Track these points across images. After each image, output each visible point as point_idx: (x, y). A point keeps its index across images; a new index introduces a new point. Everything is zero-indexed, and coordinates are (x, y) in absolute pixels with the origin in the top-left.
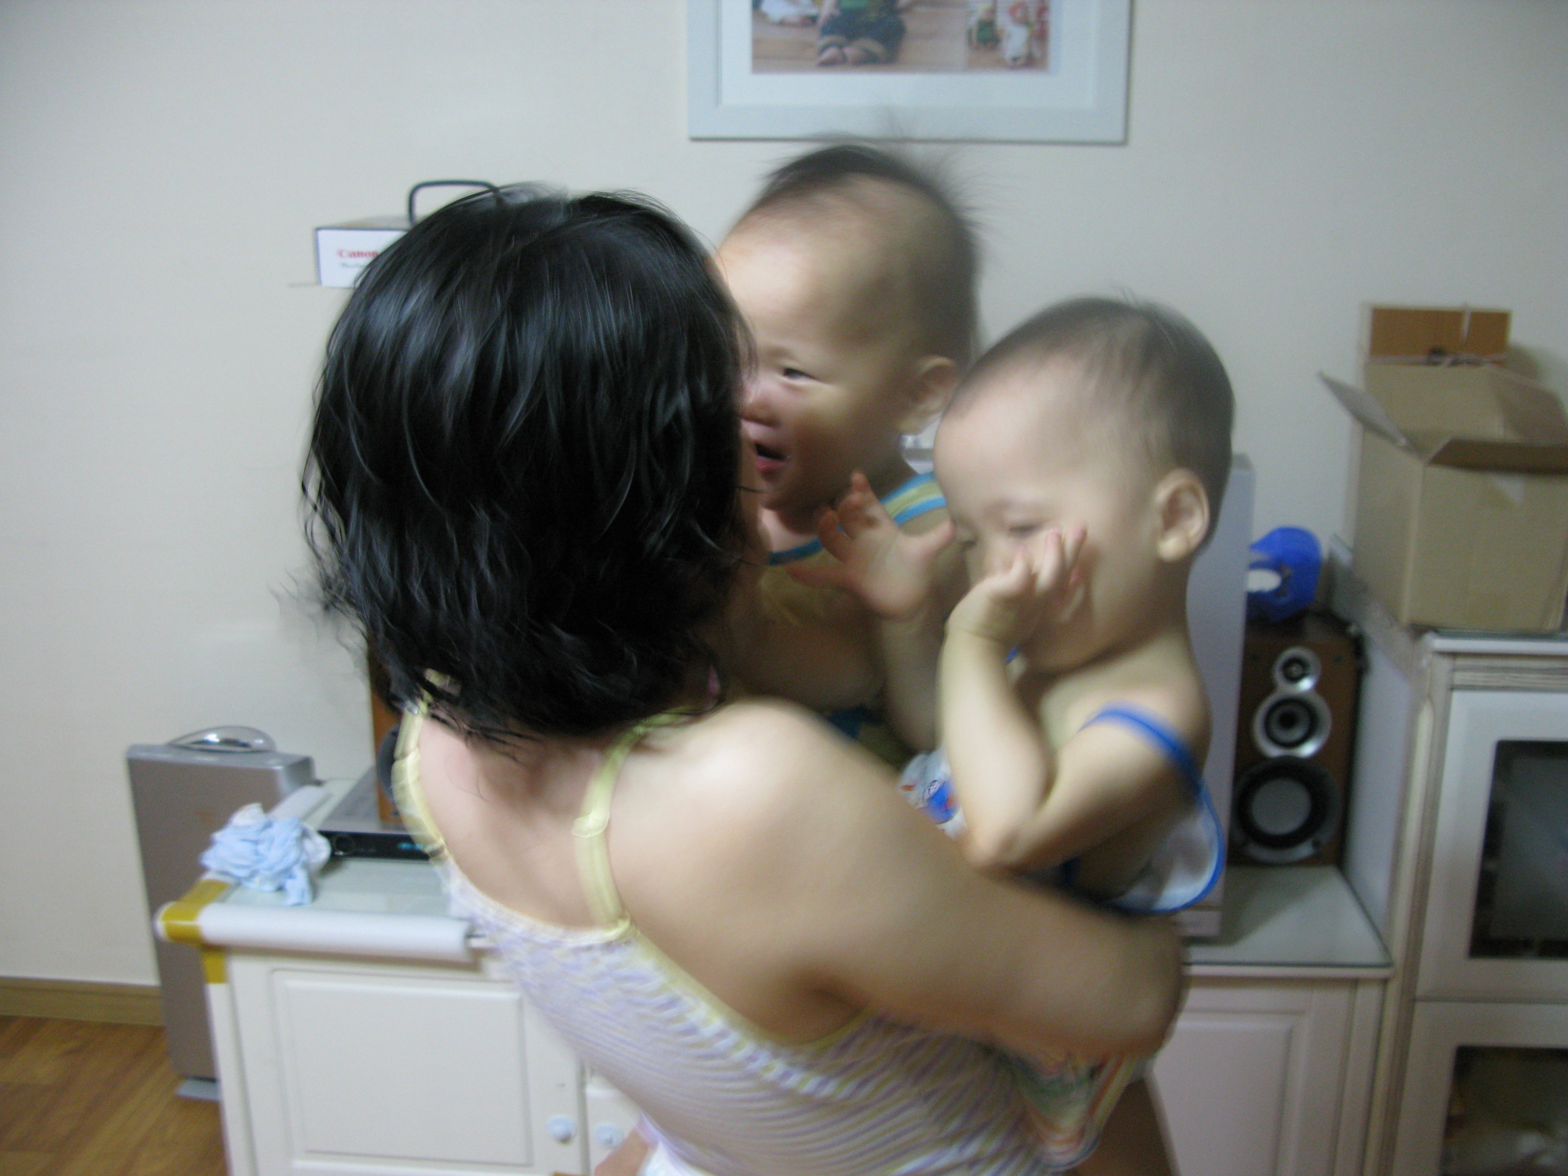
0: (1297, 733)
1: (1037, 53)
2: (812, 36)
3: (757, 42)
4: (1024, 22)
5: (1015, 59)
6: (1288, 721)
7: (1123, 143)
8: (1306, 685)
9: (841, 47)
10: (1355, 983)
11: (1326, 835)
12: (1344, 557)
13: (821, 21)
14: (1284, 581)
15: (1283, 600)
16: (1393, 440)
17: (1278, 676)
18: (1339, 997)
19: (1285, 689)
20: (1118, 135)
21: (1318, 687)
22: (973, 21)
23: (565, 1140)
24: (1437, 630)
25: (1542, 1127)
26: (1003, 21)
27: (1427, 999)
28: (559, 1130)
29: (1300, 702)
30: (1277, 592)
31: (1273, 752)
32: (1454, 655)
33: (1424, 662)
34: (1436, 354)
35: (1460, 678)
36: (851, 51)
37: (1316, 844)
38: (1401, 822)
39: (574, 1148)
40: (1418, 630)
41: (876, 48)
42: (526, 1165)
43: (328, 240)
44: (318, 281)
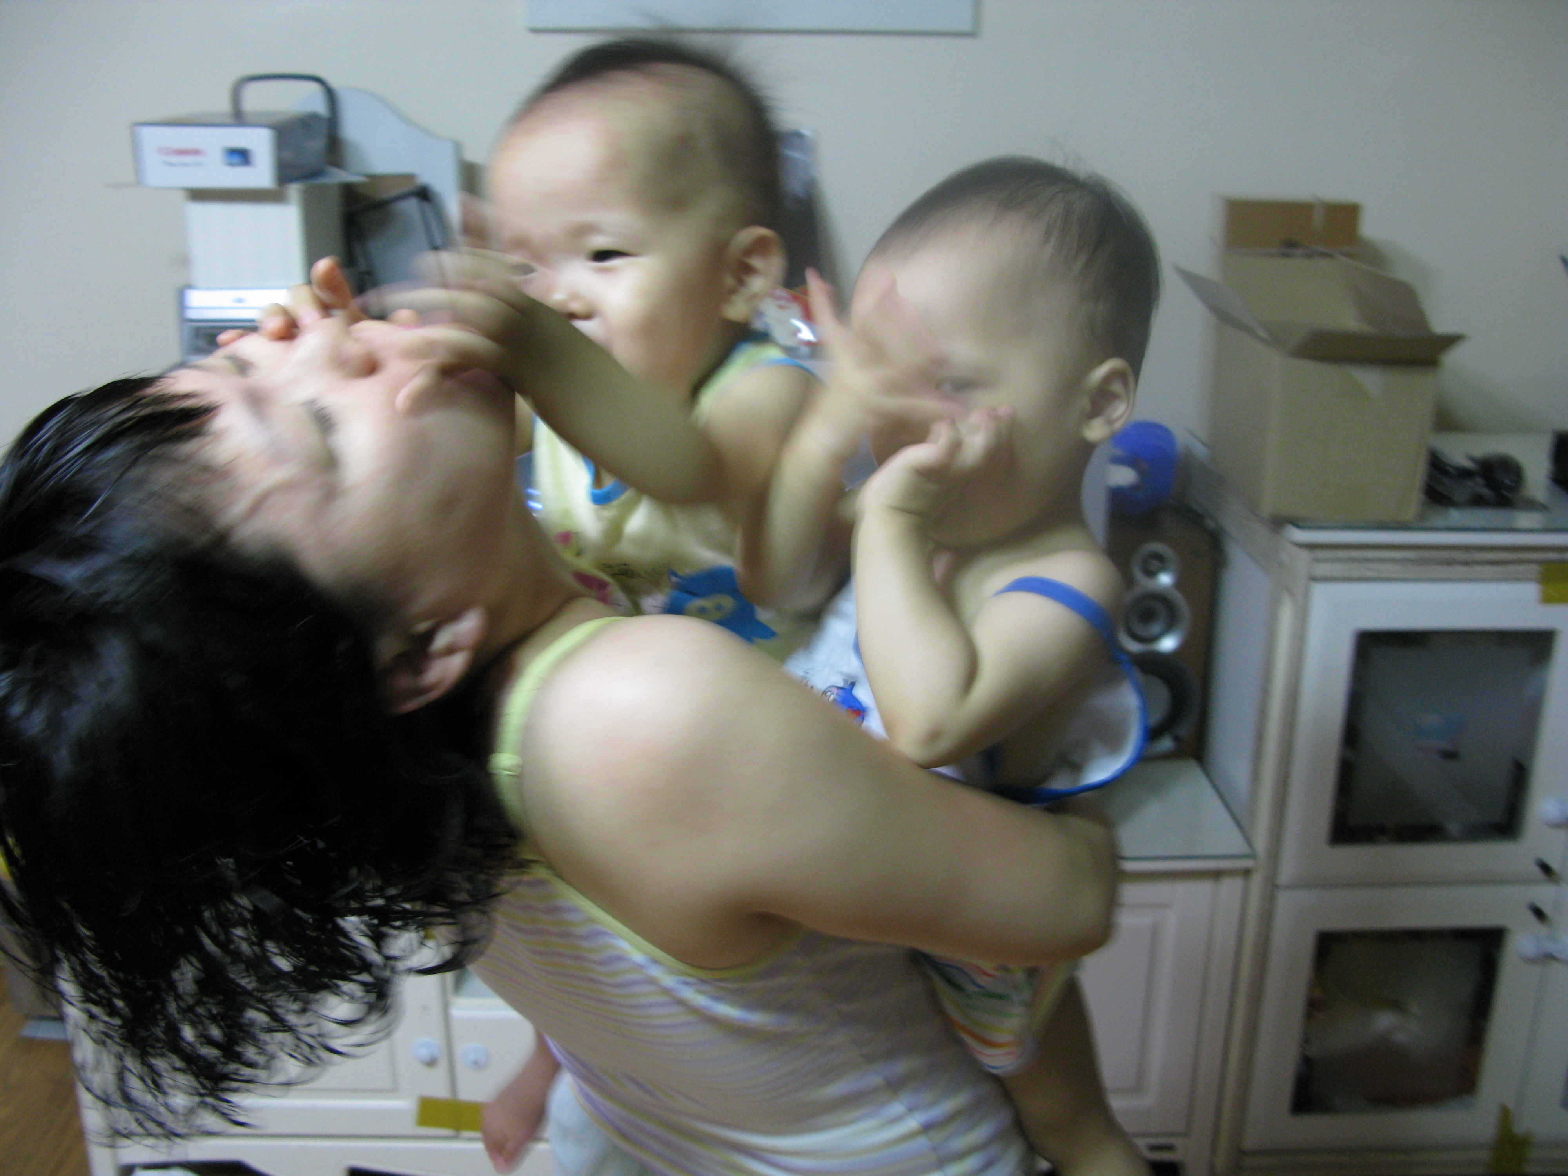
0: (1156, 628)
6: (1147, 616)
7: (971, 34)
8: (1165, 579)
10: (1217, 875)
11: (1185, 730)
12: (1200, 451)
14: (1141, 477)
15: (1141, 495)
16: (1250, 332)
17: (1137, 570)
18: (1202, 889)
19: (1145, 584)
20: (966, 27)
21: (1179, 584)
23: (431, 1063)
24: (1296, 523)
25: (1397, 1006)
27: (1288, 887)
28: (425, 1053)
29: (1161, 597)
30: (1134, 488)
31: (1134, 647)
32: (1312, 547)
33: (1285, 553)
34: (1289, 246)
35: (1322, 569)
37: (1177, 739)
38: (1262, 714)
39: (441, 1071)
40: (1278, 523)
42: (393, 1090)
43: (152, 137)
44: (139, 180)
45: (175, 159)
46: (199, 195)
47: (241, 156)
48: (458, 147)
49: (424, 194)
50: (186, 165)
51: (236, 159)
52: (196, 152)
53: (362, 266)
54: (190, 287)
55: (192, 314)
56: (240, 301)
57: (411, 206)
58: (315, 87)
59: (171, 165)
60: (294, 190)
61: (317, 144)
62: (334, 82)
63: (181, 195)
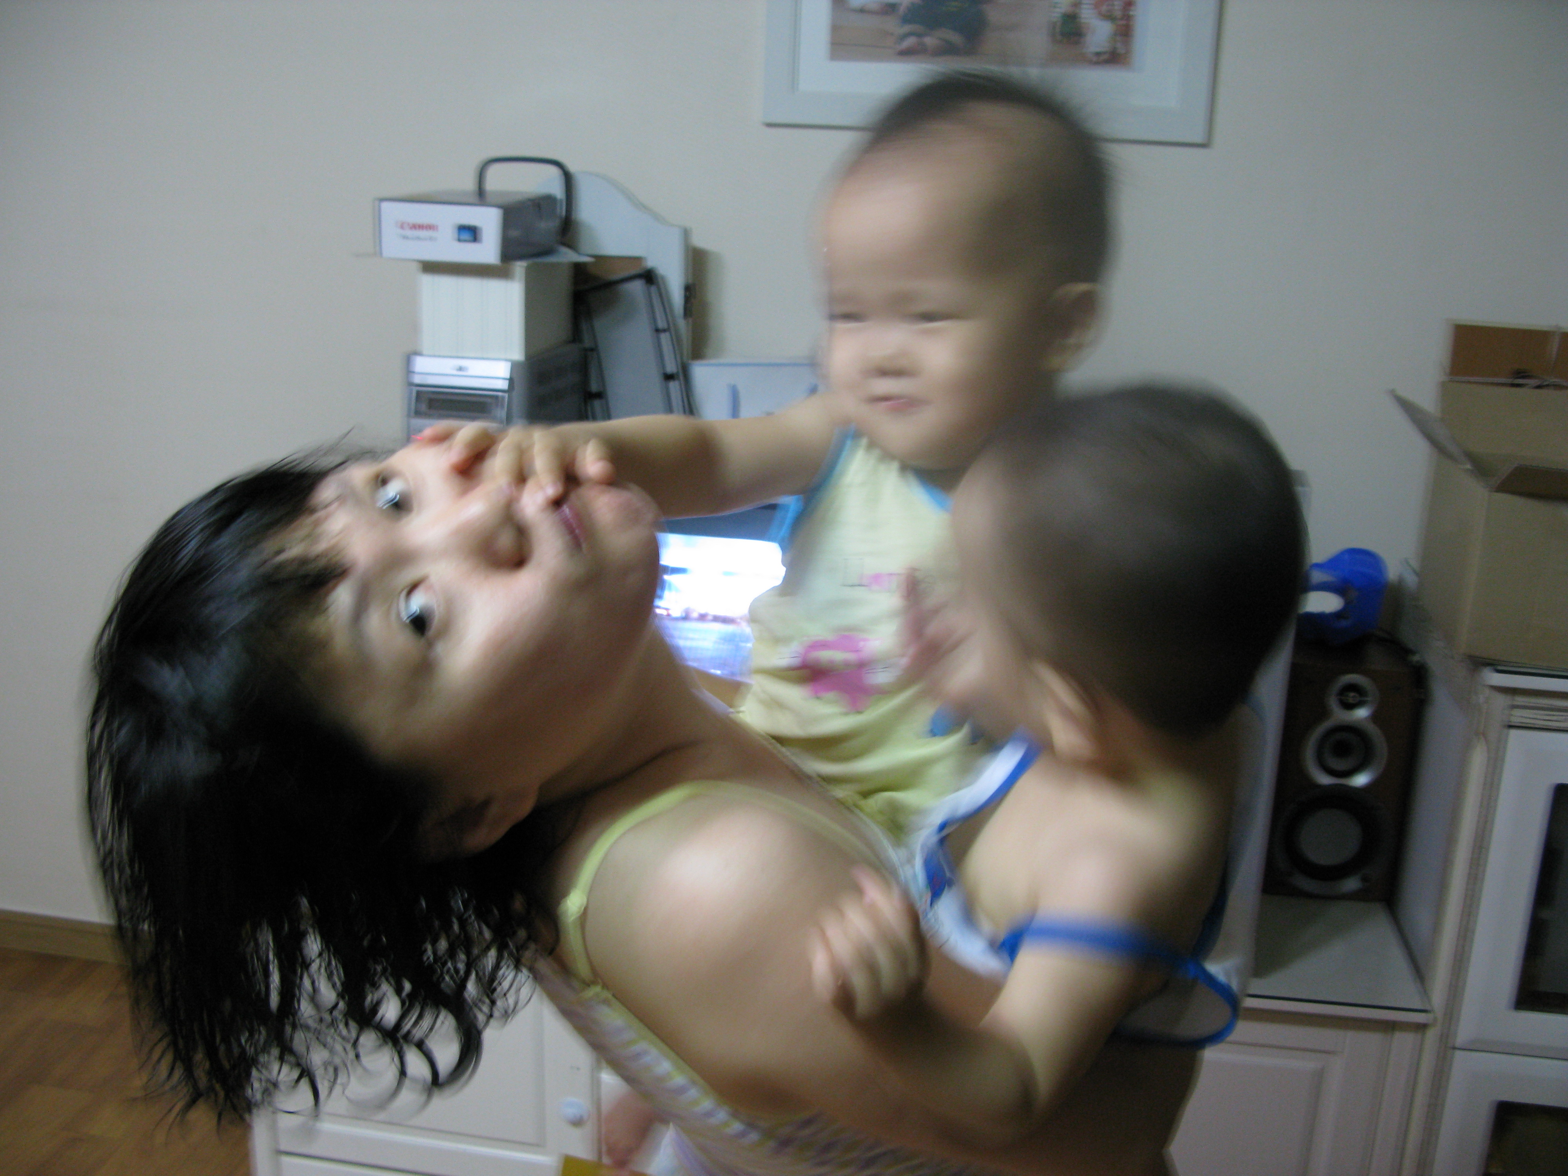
0: (1350, 762)
1: (1121, 50)
2: (892, 25)
3: (835, 28)
4: (1109, 17)
5: (1098, 54)
6: (1342, 750)
7: (1204, 147)
8: (1362, 713)
9: (919, 35)
10: (1390, 1027)
11: (1376, 869)
12: (1411, 580)
13: (902, 10)
14: (1347, 604)
15: (1344, 623)
17: (1333, 703)
18: (1374, 1040)
19: (1340, 716)
20: (1198, 139)
21: (1375, 717)
22: (1056, 14)
23: (577, 1123)
24: (1494, 666)
26: (1088, 16)
27: (1466, 1048)
28: (571, 1112)
29: (1355, 730)
30: (1338, 615)
31: (1325, 780)
32: (1513, 691)
33: (1481, 699)
34: (1520, 376)
35: (1518, 716)
36: (930, 41)
37: (1364, 879)
39: (586, 1132)
40: (1476, 664)
41: (955, 38)
42: (537, 1145)
43: (393, 212)
44: (378, 252)
45: (409, 233)
46: (431, 268)
47: (470, 233)
48: (686, 234)
49: (649, 277)
50: (418, 238)
51: (466, 235)
52: (430, 227)
53: (587, 343)
54: (418, 353)
55: (417, 379)
56: (460, 369)
57: (637, 287)
58: (554, 171)
59: (405, 238)
60: (520, 267)
61: (548, 226)
62: (572, 167)
63: (415, 267)
